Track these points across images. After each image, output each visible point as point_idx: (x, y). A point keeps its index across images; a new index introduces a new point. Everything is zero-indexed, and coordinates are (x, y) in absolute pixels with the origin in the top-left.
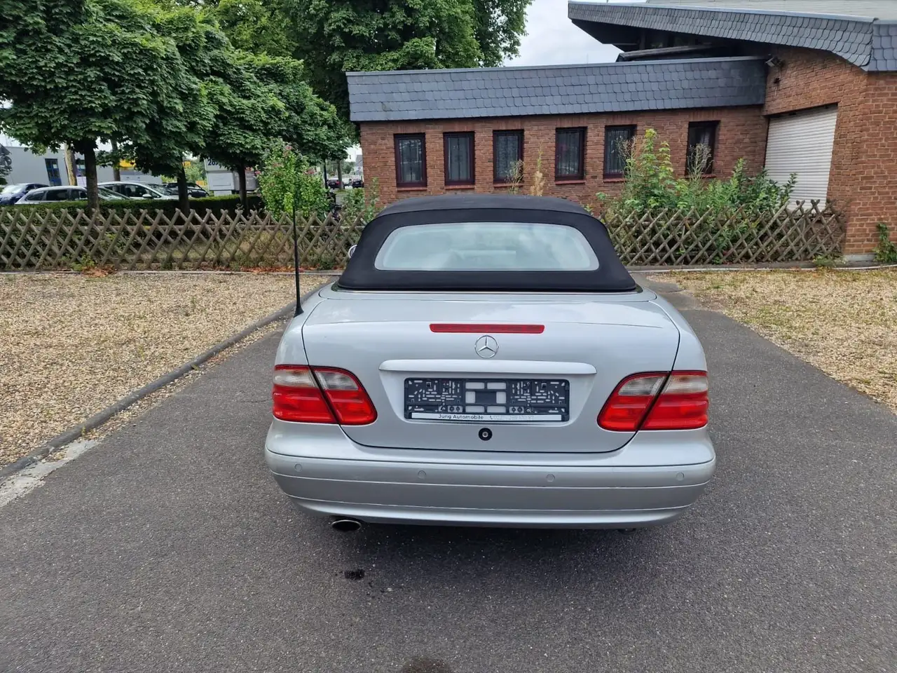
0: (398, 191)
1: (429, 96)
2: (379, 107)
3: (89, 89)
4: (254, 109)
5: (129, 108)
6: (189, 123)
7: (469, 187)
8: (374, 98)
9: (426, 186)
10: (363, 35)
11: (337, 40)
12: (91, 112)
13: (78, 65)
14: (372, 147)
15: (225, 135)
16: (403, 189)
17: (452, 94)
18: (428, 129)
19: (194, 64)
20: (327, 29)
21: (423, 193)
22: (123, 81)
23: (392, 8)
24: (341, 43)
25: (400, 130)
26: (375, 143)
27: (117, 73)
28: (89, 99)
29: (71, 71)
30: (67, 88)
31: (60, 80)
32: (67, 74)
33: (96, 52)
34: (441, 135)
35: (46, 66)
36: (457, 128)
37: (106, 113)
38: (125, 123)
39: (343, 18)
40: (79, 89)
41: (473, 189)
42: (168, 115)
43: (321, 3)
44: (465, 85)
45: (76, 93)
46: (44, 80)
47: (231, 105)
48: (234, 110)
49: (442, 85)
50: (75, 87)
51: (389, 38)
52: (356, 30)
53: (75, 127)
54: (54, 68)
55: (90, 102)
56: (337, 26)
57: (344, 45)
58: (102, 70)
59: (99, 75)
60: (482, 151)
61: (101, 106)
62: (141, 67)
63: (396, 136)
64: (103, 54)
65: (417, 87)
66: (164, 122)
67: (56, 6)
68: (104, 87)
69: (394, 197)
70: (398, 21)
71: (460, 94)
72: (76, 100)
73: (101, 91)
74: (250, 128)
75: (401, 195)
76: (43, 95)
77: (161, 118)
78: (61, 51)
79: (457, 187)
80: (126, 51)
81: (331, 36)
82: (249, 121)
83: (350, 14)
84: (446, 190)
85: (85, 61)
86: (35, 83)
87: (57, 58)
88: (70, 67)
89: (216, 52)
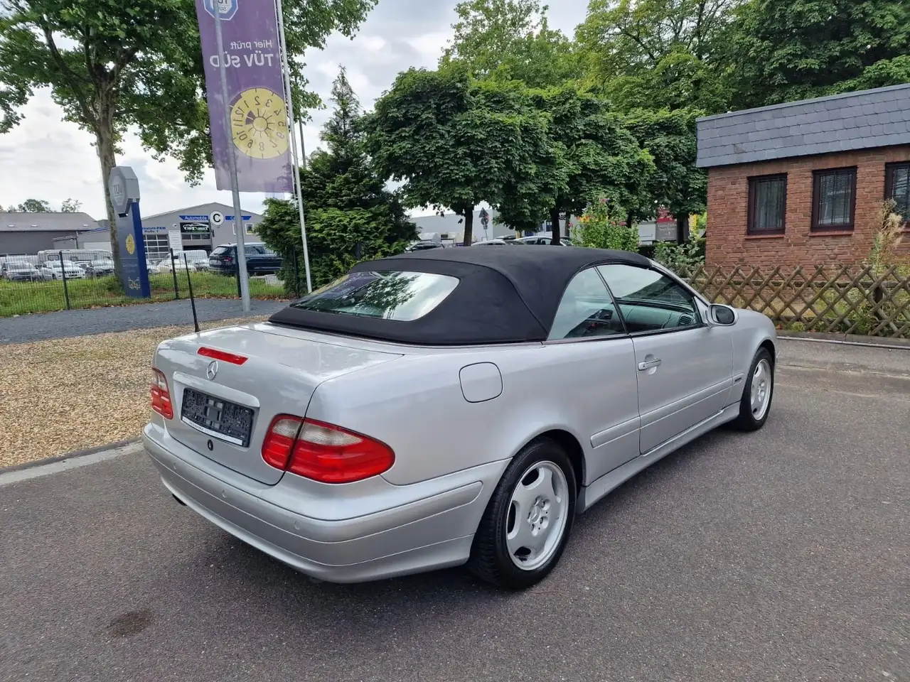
0: (747, 240)
1: (793, 131)
2: (730, 149)
3: (458, 164)
4: (618, 165)
5: (485, 177)
6: (543, 184)
7: (845, 233)
8: (725, 141)
9: (784, 233)
10: (811, 67)
11: (779, 78)
12: (456, 182)
13: (453, 146)
14: (720, 193)
15: (585, 191)
16: (754, 237)
17: (826, 126)
18: (793, 168)
19: (568, 131)
20: (767, 70)
21: (777, 241)
22: (484, 155)
23: (854, 32)
24: (783, 80)
25: (755, 172)
26: (723, 189)
27: (479, 149)
28: (456, 172)
29: (447, 152)
30: (442, 165)
31: (438, 160)
32: (444, 154)
33: (466, 133)
34: (810, 174)
35: (429, 150)
36: (832, 164)
37: (468, 181)
38: (482, 189)
39: (788, 54)
40: (451, 165)
41: (850, 235)
42: (524, 179)
43: (764, 44)
44: (845, 113)
45: (448, 168)
46: (428, 161)
47: (596, 164)
48: (598, 168)
49: (812, 117)
50: (448, 163)
51: (847, 65)
52: (802, 64)
53: (446, 195)
54: (435, 150)
55: (457, 174)
56: (780, 64)
57: (786, 82)
58: (469, 149)
59: (465, 152)
60: (866, 190)
61: (463, 176)
62: (499, 141)
63: (750, 179)
64: (469, 134)
65: (779, 122)
66: (519, 186)
67: (443, 104)
68: (468, 161)
69: (741, 246)
70: (859, 45)
71: (838, 124)
72: (447, 173)
73: (465, 165)
74: (612, 183)
75: (749, 244)
76: (427, 172)
77: (517, 182)
78: (442, 136)
79: (827, 233)
80: (489, 129)
81: (771, 75)
82: (610, 177)
83: (799, 48)
84: (811, 237)
85: (458, 143)
86: (421, 164)
87: (439, 142)
88: (446, 148)
89: (593, 117)
